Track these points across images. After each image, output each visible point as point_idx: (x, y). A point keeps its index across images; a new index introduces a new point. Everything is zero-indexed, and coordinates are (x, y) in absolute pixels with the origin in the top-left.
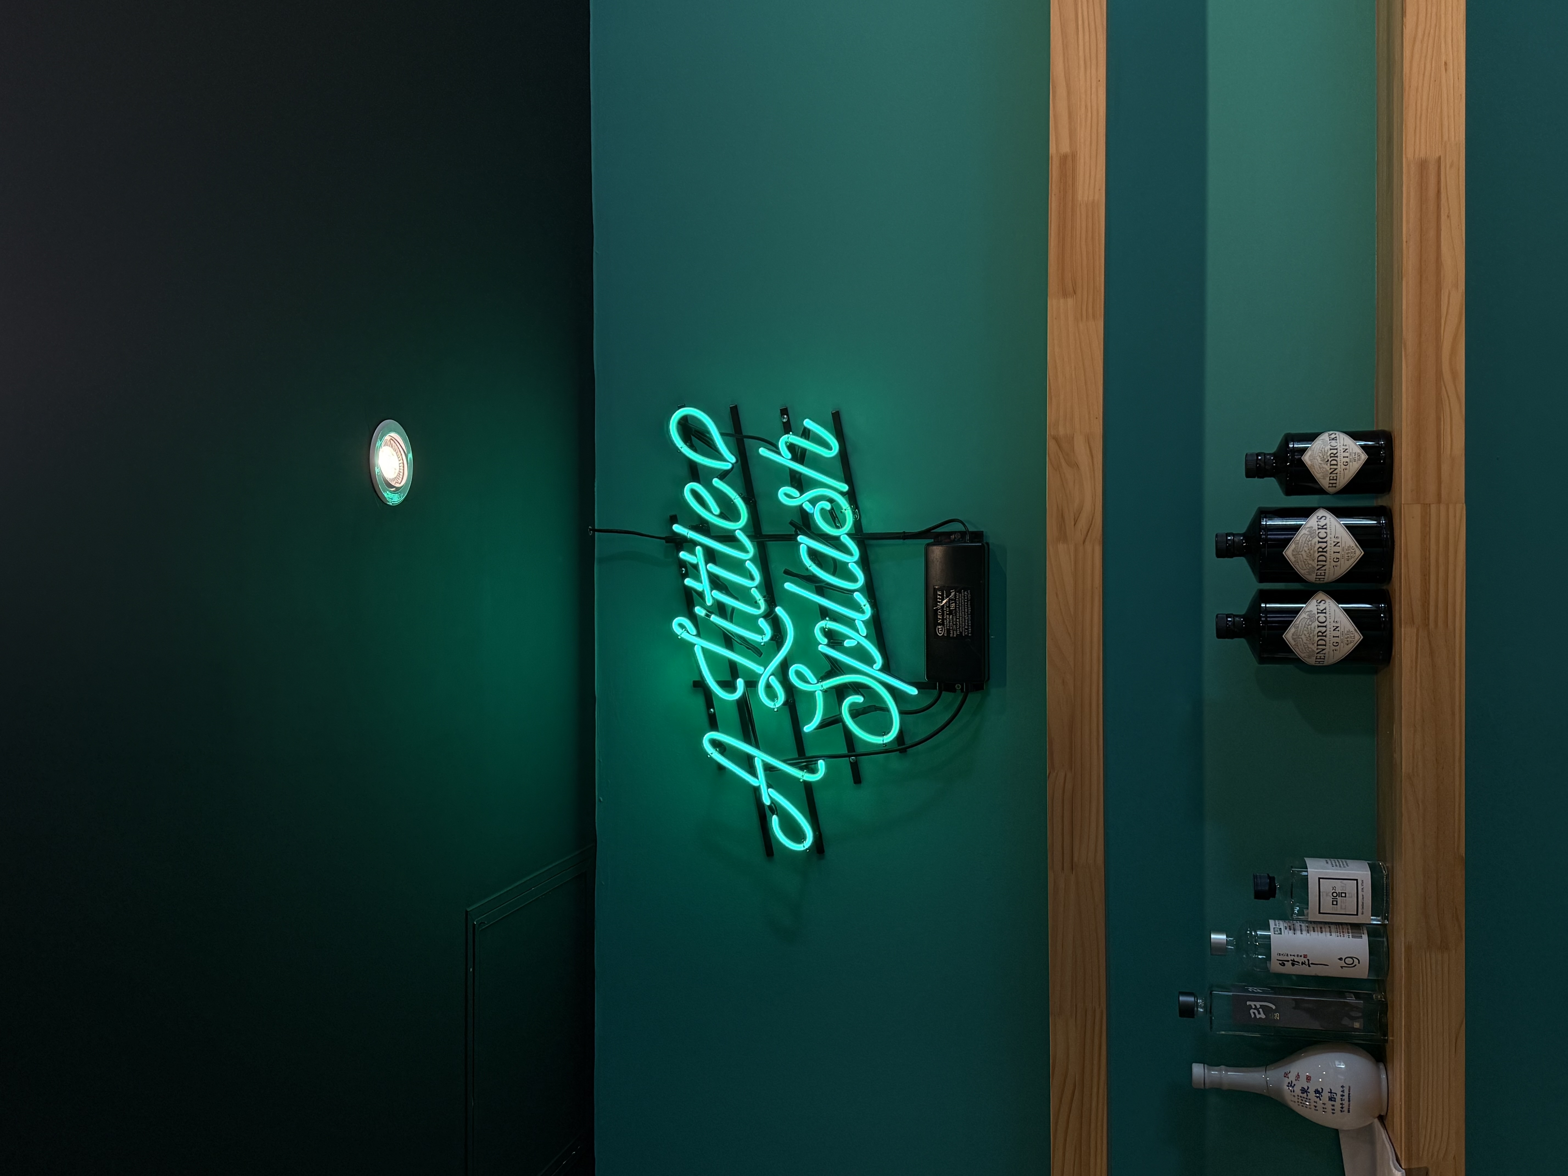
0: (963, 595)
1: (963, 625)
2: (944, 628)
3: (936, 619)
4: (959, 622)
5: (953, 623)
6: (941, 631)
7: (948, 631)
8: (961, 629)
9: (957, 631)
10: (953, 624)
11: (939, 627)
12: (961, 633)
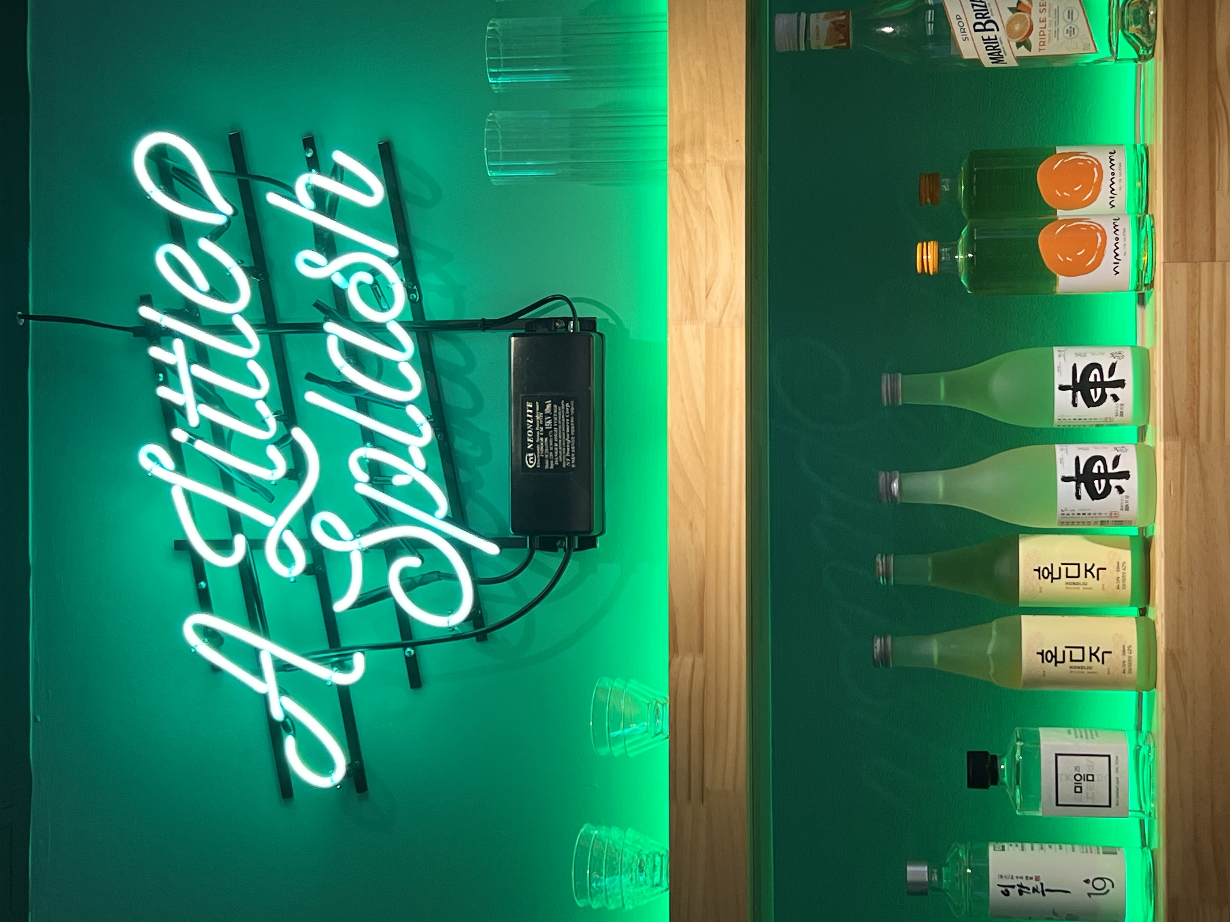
0: (563, 407)
1: (564, 452)
2: (537, 456)
3: (525, 443)
4: (558, 447)
5: (549, 448)
6: (532, 460)
7: (542, 460)
8: (560, 457)
9: (554, 461)
10: (550, 451)
11: (530, 455)
12: (561, 463)
